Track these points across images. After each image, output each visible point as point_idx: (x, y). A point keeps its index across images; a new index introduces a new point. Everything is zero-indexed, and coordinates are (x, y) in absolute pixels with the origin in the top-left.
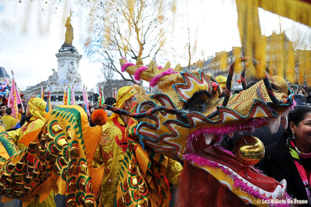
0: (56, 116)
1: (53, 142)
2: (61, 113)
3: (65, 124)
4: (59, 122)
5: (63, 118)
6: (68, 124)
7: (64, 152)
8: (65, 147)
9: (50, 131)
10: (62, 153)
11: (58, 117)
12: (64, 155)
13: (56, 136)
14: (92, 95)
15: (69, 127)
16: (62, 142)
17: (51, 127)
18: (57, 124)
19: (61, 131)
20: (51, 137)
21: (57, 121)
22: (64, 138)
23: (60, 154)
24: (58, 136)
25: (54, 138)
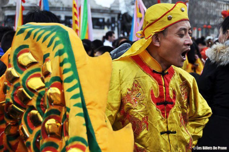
0: (26, 38)
1: (19, 84)
2: (33, 32)
3: (41, 52)
4: (31, 48)
5: (38, 40)
6: (45, 50)
7: (38, 100)
8: (39, 91)
9: (14, 64)
10: (34, 103)
11: (29, 39)
12: (38, 106)
13: (25, 72)
14: (116, 16)
15: (48, 55)
16: (35, 83)
17: (16, 57)
18: (28, 51)
19: (33, 63)
20: (15, 74)
21: (27, 46)
22: (38, 75)
23: (30, 104)
24: (29, 73)
25: (21, 76)
